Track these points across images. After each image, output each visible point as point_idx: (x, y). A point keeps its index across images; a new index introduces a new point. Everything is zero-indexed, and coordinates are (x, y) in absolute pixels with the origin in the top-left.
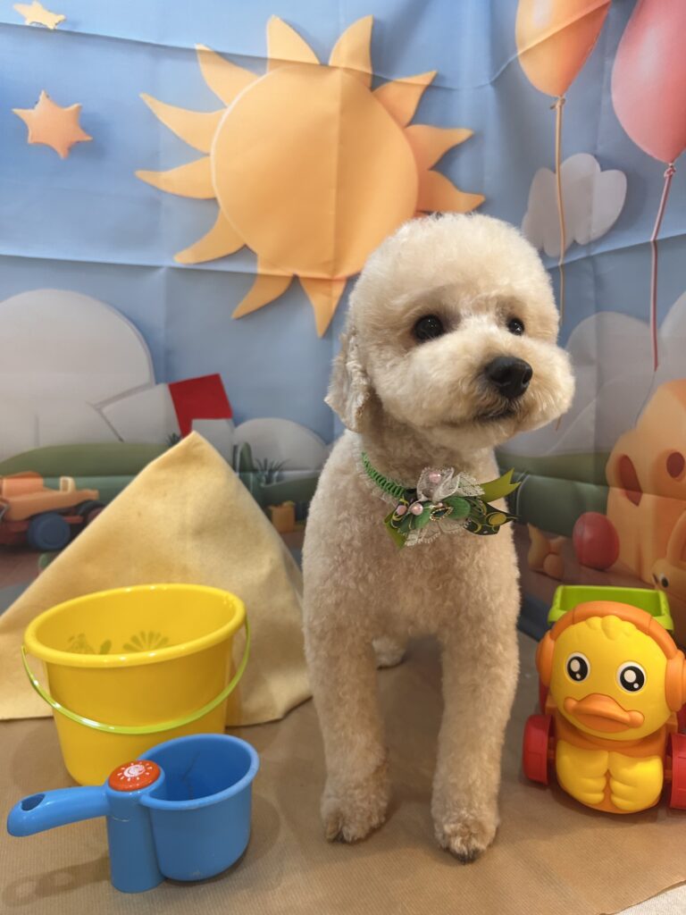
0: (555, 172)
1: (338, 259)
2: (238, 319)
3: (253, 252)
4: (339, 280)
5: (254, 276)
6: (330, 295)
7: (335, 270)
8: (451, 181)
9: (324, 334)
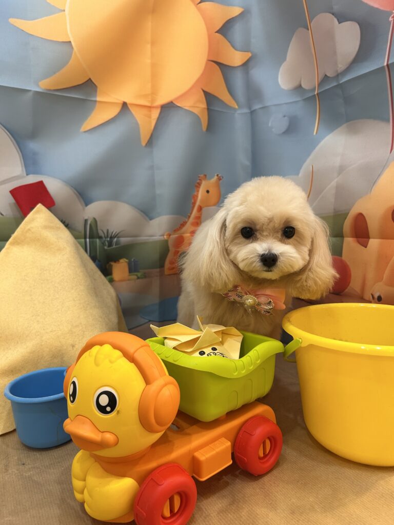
0: (308, 29)
1: (154, 93)
2: (85, 132)
3: (95, 84)
4: (156, 107)
6: (150, 117)
7: (153, 101)
8: (229, 42)
9: (146, 144)
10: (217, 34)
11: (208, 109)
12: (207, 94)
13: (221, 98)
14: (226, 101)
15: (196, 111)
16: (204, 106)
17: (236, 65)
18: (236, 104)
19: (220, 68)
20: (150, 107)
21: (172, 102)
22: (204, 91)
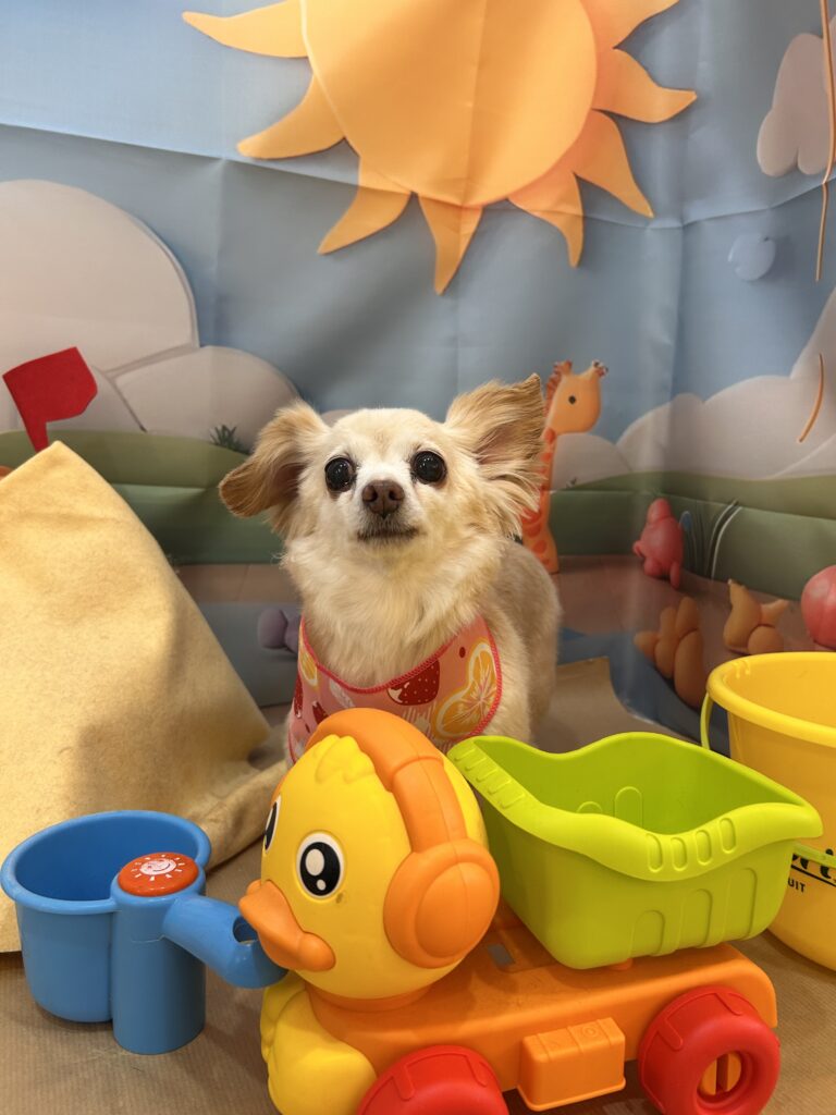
0: (821, 37)
1: (472, 175)
2: (328, 254)
3: (354, 152)
4: (474, 209)
5: (355, 188)
6: (457, 230)
7: (467, 194)
8: (646, 68)
9: (445, 290)
10: (616, 50)
11: (585, 218)
12: (583, 184)
13: (615, 193)
14: (627, 202)
15: (558, 222)
16: (578, 211)
17: (657, 120)
18: (649, 208)
19: (618, 126)
20: (459, 209)
21: (507, 200)
22: (578, 178)
